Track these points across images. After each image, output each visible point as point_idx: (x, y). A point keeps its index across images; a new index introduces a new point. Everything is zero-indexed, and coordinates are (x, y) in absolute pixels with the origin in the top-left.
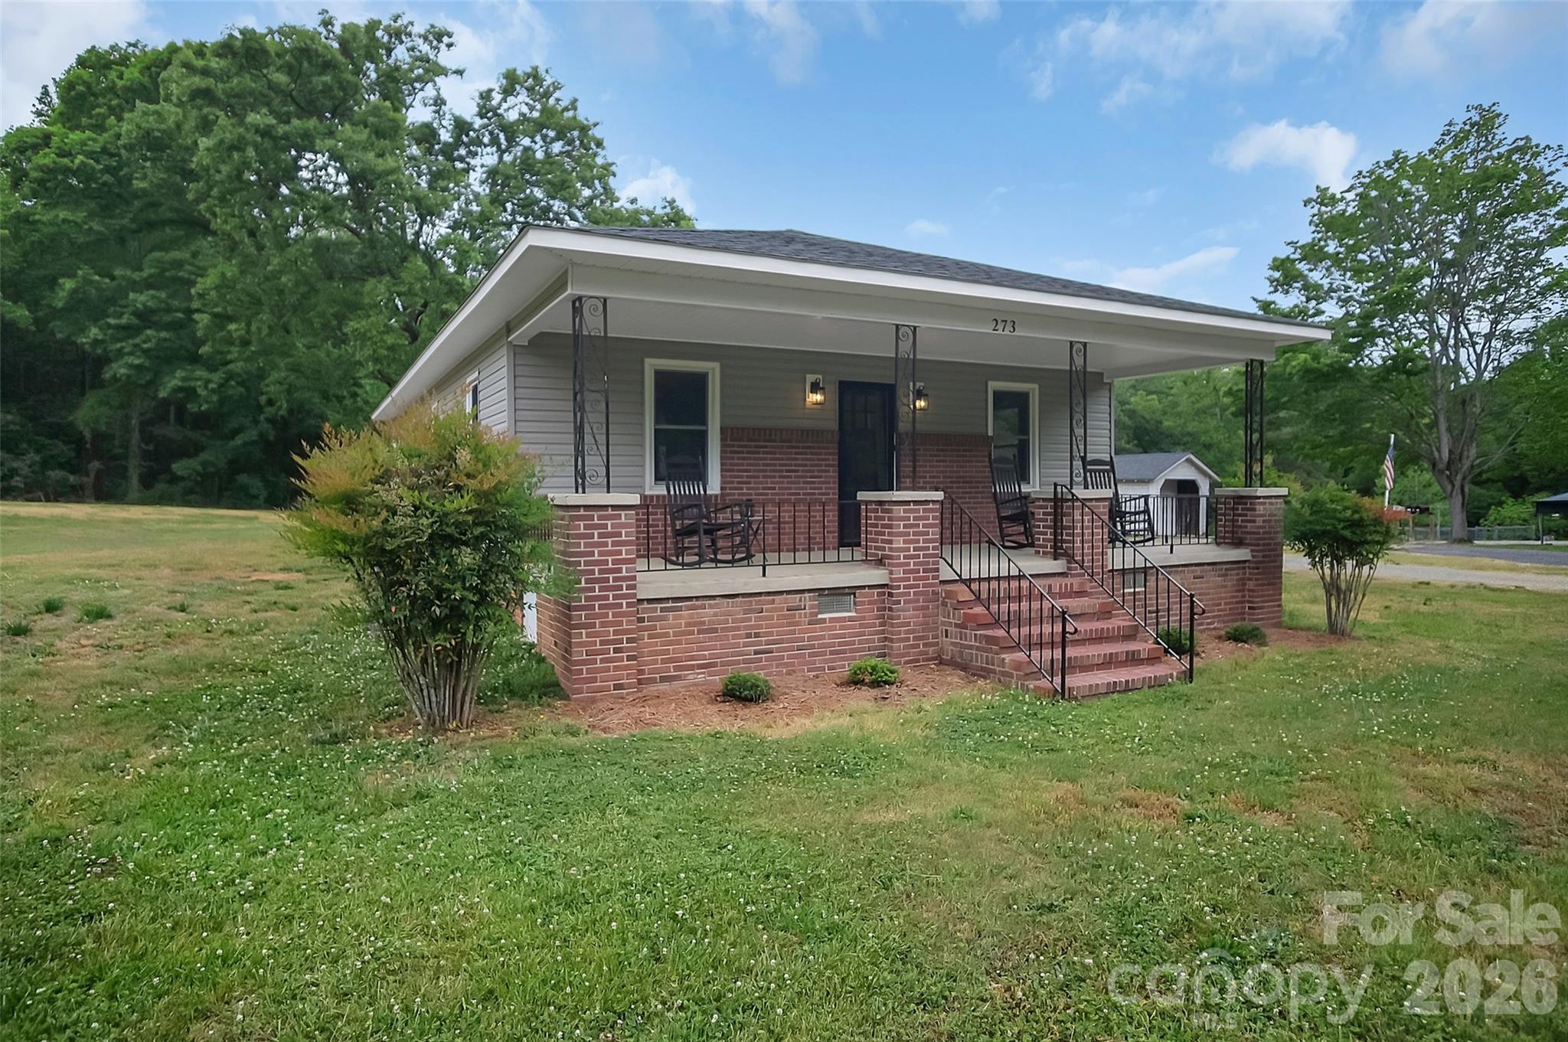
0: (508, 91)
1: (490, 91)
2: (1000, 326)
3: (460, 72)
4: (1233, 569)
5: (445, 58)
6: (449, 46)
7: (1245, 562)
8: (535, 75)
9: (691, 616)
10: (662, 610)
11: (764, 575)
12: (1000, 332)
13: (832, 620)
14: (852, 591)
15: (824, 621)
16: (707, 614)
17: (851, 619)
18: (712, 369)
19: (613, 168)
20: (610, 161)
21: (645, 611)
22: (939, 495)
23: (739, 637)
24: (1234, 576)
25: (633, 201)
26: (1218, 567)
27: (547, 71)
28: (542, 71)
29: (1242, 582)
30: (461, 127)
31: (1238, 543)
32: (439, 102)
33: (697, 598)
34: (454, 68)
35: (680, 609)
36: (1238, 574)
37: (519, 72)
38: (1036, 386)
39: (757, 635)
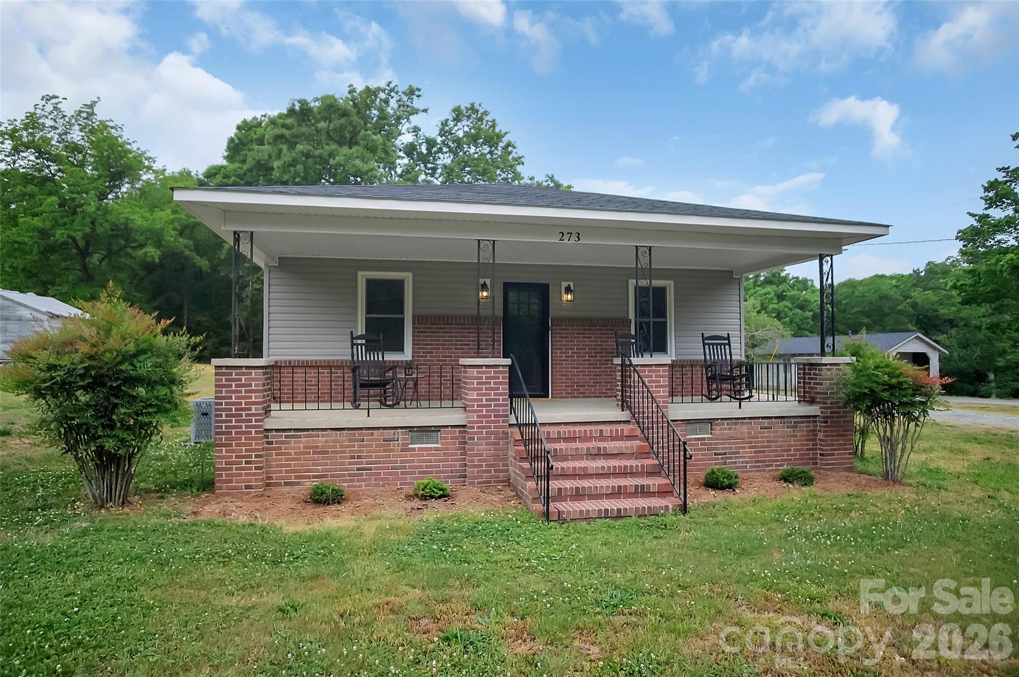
0: (457, 120)
1: (447, 120)
2: (566, 237)
3: (425, 111)
4: (803, 422)
5: (417, 104)
6: (419, 96)
7: (815, 416)
8: (473, 109)
9: (308, 442)
10: (286, 437)
11: (368, 416)
12: (566, 241)
13: (420, 449)
14: (437, 429)
15: (414, 449)
16: (321, 440)
17: (436, 449)
18: (408, 277)
19: (523, 160)
20: (520, 155)
21: (273, 437)
22: (508, 361)
23: (345, 458)
24: (803, 429)
25: (532, 179)
26: (786, 420)
27: (480, 105)
28: (477, 106)
29: (814, 432)
30: (431, 143)
31: (812, 402)
32: (416, 130)
33: (313, 430)
34: (422, 109)
35: (300, 437)
36: (807, 427)
37: (462, 107)
38: (672, 282)
39: (359, 457)
